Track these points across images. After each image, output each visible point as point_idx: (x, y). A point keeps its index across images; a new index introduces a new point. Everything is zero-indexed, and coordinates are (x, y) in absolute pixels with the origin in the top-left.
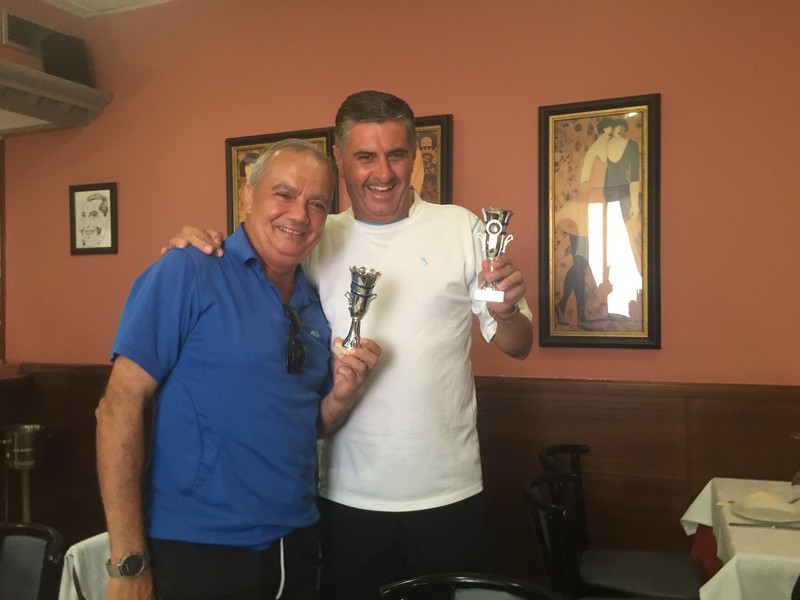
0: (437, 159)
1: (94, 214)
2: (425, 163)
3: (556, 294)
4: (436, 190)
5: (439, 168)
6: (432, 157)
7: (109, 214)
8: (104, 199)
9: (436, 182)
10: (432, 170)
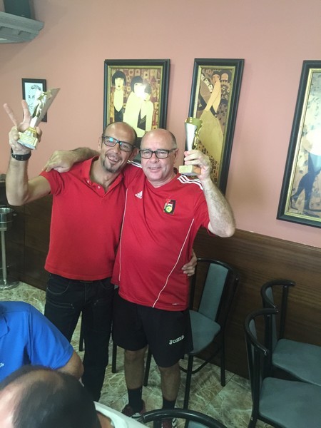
0: (230, 90)
2: (222, 91)
3: (293, 190)
4: (226, 111)
5: (231, 96)
6: (227, 87)
8: (40, 89)
9: (227, 105)
10: (226, 97)
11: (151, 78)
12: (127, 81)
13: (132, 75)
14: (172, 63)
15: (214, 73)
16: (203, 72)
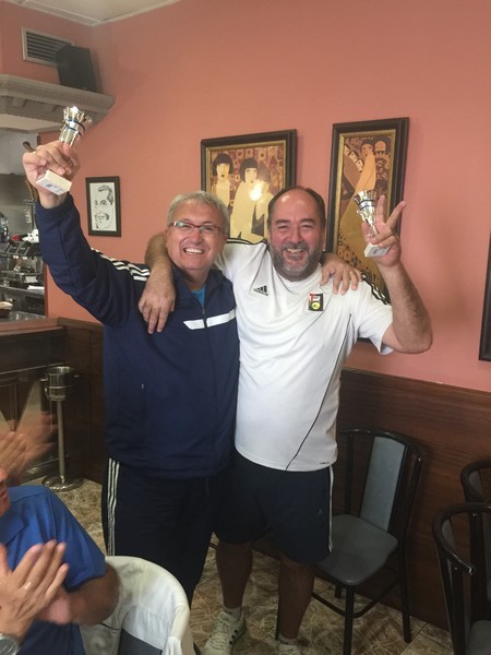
0: (389, 165)
1: (103, 202)
2: (378, 168)
6: (385, 161)
7: (114, 203)
8: (110, 191)
10: (384, 176)
11: (269, 160)
12: (235, 166)
13: (241, 157)
14: (299, 135)
15: (365, 142)
16: (347, 142)
